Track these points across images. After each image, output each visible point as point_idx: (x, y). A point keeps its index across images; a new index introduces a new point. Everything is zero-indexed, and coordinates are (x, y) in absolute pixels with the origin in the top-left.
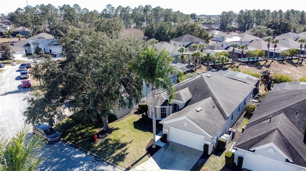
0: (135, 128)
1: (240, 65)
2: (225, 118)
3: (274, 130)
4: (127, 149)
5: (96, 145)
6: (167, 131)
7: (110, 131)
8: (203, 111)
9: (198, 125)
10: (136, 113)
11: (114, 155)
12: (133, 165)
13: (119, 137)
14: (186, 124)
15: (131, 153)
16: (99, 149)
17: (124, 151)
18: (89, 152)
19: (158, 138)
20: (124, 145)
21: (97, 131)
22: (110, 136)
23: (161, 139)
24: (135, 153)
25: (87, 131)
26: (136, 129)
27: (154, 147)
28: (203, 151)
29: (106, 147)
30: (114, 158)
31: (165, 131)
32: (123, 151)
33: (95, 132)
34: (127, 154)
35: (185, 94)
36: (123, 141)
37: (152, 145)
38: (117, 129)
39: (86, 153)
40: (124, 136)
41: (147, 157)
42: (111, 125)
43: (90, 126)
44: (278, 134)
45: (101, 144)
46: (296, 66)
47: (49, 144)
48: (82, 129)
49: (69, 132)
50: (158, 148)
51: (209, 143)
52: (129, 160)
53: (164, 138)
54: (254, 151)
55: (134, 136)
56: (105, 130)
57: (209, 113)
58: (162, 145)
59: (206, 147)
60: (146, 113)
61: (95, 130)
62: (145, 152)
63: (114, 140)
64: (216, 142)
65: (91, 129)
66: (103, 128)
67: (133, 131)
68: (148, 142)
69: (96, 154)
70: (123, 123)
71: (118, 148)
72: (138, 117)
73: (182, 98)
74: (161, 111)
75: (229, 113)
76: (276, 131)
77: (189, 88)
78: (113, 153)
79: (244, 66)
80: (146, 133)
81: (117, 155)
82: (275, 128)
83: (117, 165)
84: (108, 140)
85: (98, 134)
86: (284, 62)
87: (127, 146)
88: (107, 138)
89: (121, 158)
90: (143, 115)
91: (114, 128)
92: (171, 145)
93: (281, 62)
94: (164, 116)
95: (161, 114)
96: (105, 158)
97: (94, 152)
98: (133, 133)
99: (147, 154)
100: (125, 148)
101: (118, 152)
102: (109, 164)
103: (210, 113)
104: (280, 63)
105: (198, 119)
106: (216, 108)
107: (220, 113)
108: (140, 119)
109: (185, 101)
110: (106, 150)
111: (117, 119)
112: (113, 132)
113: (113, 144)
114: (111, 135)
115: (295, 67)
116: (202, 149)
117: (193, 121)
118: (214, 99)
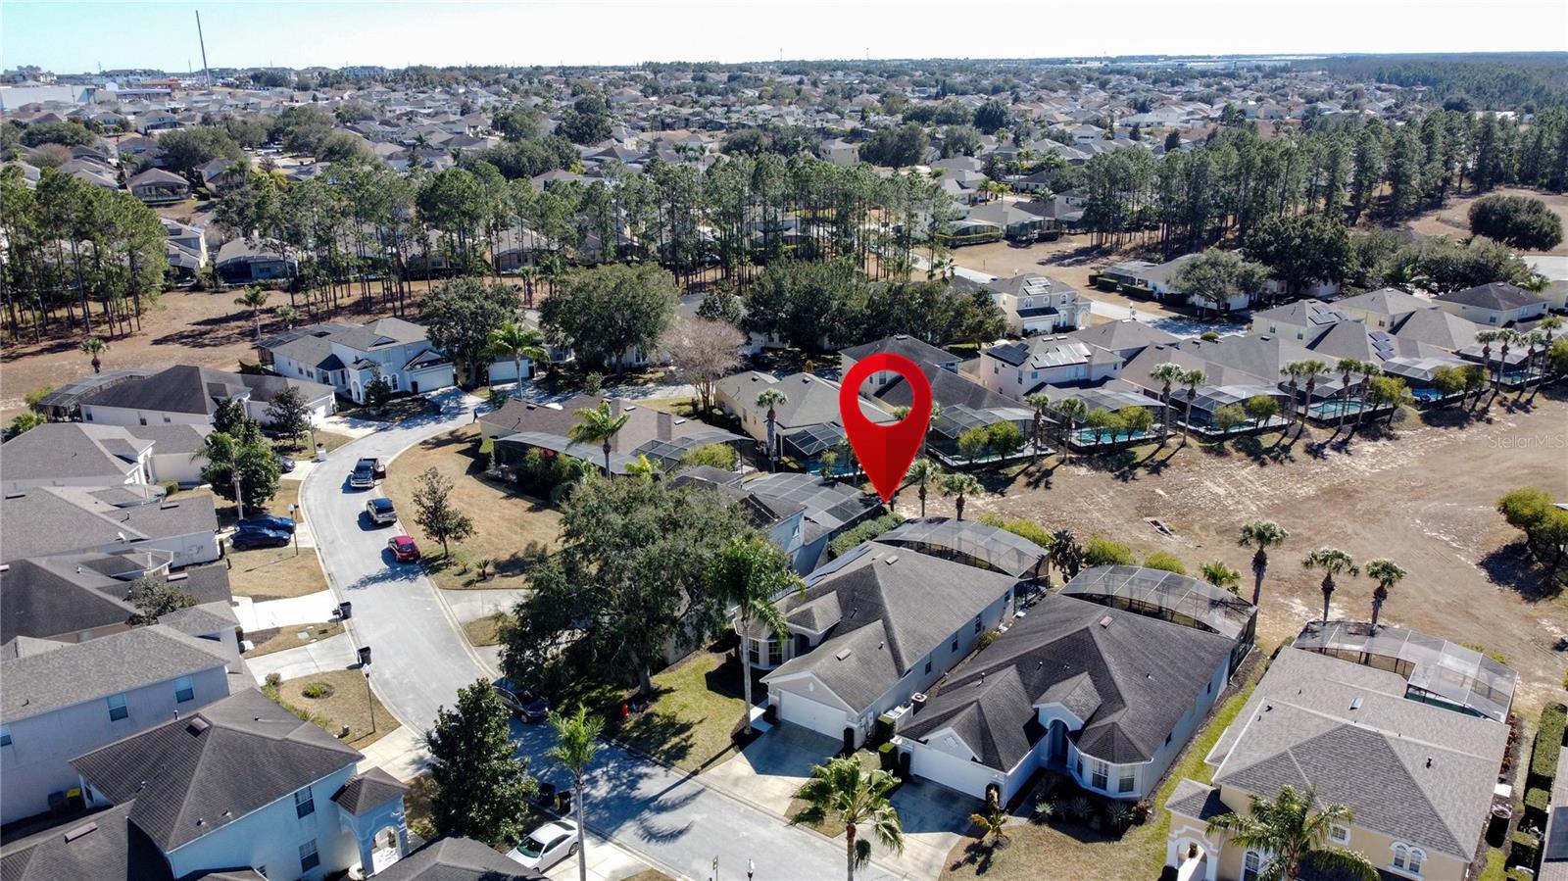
0: (710, 687)
1: (1062, 462)
2: (900, 672)
3: (972, 703)
4: (691, 736)
5: (628, 726)
6: (777, 698)
7: (655, 694)
8: (852, 658)
9: (833, 690)
10: (712, 649)
11: (666, 747)
12: (703, 766)
13: (674, 709)
14: (811, 688)
15: (700, 743)
16: (635, 734)
17: (686, 740)
18: (614, 741)
19: (756, 712)
20: (686, 727)
21: (626, 694)
22: (655, 707)
23: (764, 715)
24: (709, 744)
25: (602, 694)
26: (711, 692)
27: (747, 732)
28: (842, 739)
29: (648, 730)
30: (666, 752)
31: (772, 698)
32: (684, 740)
33: (621, 697)
34: (691, 746)
35: (825, 612)
36: (683, 718)
37: (743, 729)
38: (670, 690)
39: (608, 742)
40: (685, 706)
41: (732, 751)
42: (657, 681)
43: (607, 683)
44: (975, 711)
45: (638, 725)
46: (1263, 464)
47: (527, 723)
48: (593, 689)
49: (563, 697)
50: (756, 734)
51: (855, 726)
52: (697, 758)
53: (771, 714)
54: (925, 742)
55: (706, 708)
56: (643, 692)
57: (864, 661)
58: (765, 727)
59: (849, 732)
60: (737, 651)
61: (619, 693)
62: (729, 741)
63: (665, 717)
64: (871, 723)
65: (610, 691)
66: (638, 688)
67: (706, 696)
68: (737, 721)
69: (630, 745)
70: (683, 677)
71: (675, 734)
72: (715, 661)
73: (817, 621)
74: (771, 651)
75: (910, 660)
76: (975, 704)
77: (838, 594)
78: (664, 742)
79: (1073, 469)
80: (734, 700)
81: (672, 747)
82: (974, 699)
83: (673, 765)
84: (651, 715)
85: (629, 702)
86: (1228, 445)
87: (692, 730)
88: (649, 710)
89: (681, 752)
90: (729, 656)
91: (662, 688)
92: (783, 728)
93: (1215, 447)
94: (776, 661)
95: (771, 656)
96: (649, 752)
97: (624, 739)
98: (705, 702)
99: (732, 746)
100: (688, 734)
101: (675, 740)
102: (657, 764)
103: (868, 663)
104: (1208, 451)
105: (837, 677)
106: (886, 650)
107: (892, 661)
108: (722, 667)
109: (821, 632)
110: (650, 737)
111: (667, 666)
112: (663, 698)
113: (661, 725)
114: (657, 704)
115: (1255, 466)
116: (841, 737)
117: (825, 681)
118: (887, 627)
